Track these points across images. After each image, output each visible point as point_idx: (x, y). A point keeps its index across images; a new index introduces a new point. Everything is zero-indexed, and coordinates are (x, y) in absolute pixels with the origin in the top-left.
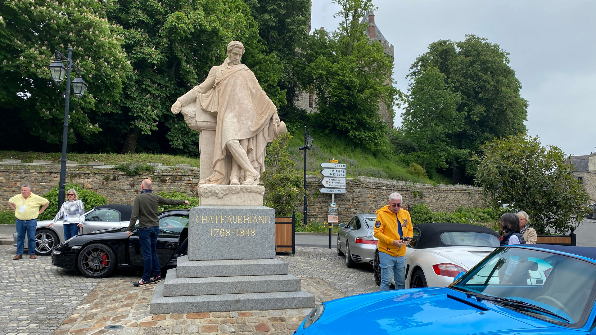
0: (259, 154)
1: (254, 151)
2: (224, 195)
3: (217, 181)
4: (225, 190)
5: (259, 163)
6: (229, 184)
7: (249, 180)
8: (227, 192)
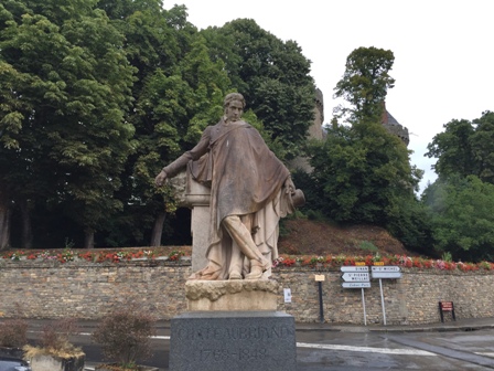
0: (269, 235)
1: (262, 231)
2: (220, 297)
3: (211, 274)
4: (220, 289)
5: (270, 247)
6: (227, 278)
7: (256, 271)
8: (224, 291)
